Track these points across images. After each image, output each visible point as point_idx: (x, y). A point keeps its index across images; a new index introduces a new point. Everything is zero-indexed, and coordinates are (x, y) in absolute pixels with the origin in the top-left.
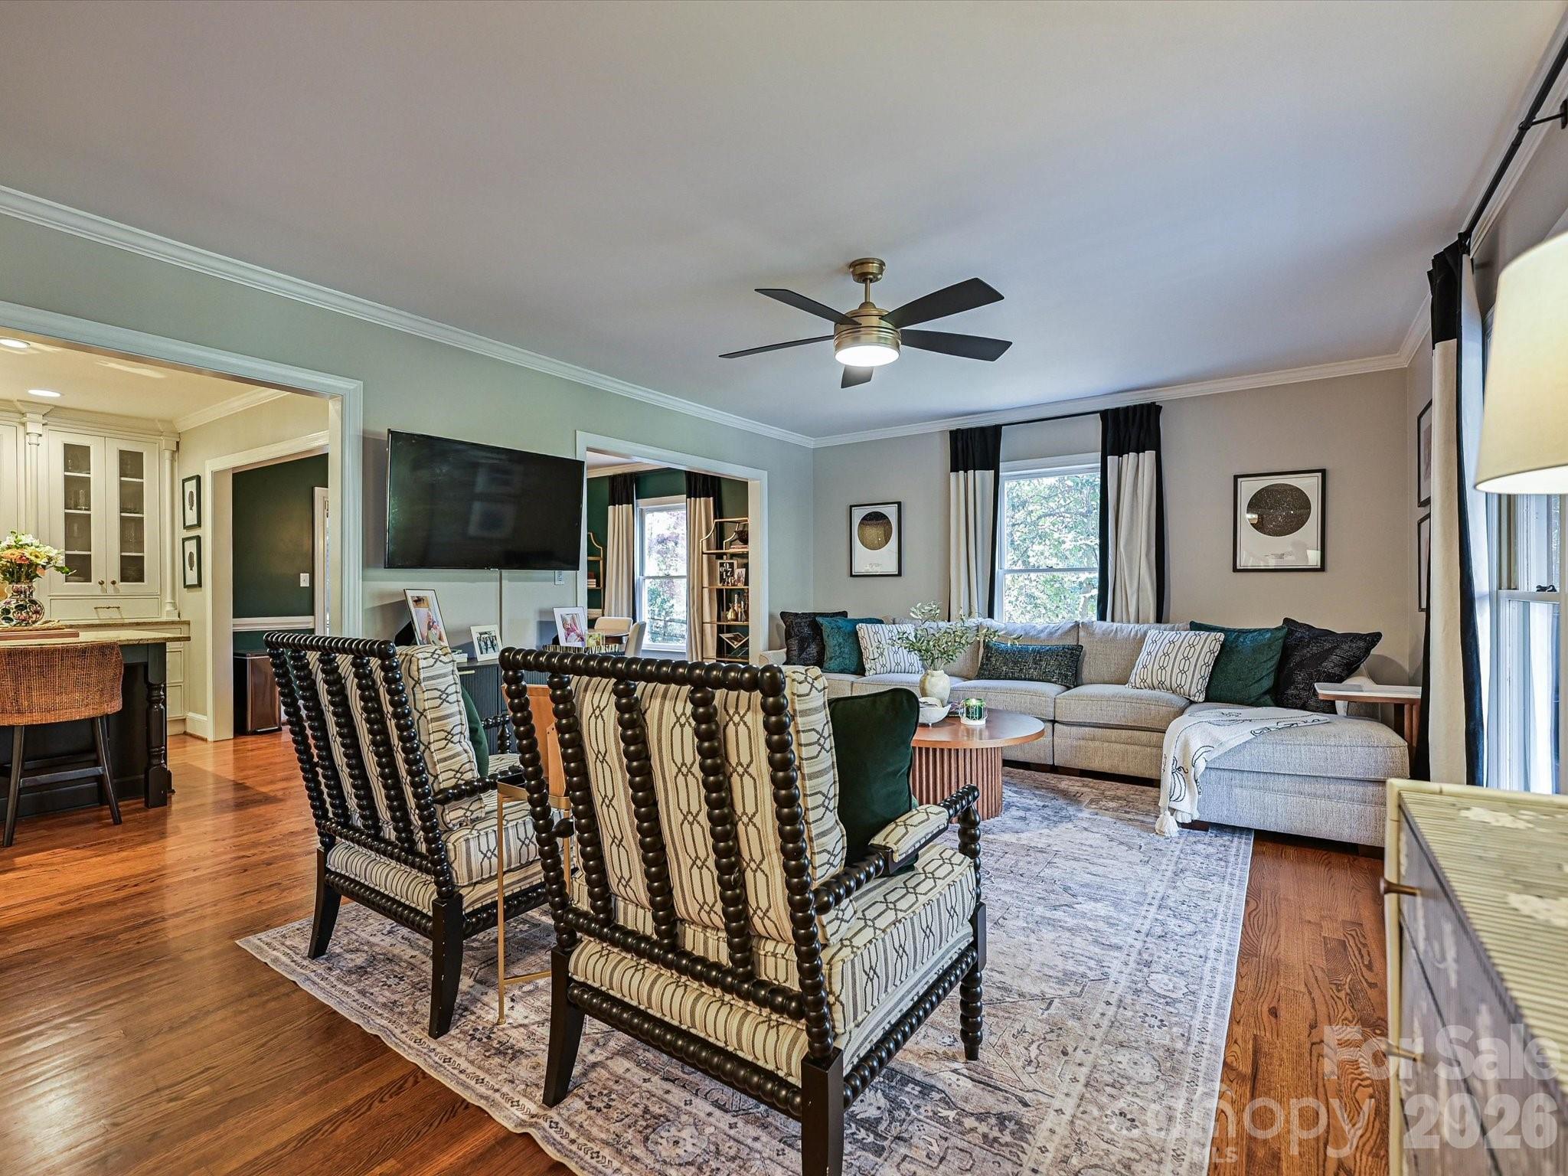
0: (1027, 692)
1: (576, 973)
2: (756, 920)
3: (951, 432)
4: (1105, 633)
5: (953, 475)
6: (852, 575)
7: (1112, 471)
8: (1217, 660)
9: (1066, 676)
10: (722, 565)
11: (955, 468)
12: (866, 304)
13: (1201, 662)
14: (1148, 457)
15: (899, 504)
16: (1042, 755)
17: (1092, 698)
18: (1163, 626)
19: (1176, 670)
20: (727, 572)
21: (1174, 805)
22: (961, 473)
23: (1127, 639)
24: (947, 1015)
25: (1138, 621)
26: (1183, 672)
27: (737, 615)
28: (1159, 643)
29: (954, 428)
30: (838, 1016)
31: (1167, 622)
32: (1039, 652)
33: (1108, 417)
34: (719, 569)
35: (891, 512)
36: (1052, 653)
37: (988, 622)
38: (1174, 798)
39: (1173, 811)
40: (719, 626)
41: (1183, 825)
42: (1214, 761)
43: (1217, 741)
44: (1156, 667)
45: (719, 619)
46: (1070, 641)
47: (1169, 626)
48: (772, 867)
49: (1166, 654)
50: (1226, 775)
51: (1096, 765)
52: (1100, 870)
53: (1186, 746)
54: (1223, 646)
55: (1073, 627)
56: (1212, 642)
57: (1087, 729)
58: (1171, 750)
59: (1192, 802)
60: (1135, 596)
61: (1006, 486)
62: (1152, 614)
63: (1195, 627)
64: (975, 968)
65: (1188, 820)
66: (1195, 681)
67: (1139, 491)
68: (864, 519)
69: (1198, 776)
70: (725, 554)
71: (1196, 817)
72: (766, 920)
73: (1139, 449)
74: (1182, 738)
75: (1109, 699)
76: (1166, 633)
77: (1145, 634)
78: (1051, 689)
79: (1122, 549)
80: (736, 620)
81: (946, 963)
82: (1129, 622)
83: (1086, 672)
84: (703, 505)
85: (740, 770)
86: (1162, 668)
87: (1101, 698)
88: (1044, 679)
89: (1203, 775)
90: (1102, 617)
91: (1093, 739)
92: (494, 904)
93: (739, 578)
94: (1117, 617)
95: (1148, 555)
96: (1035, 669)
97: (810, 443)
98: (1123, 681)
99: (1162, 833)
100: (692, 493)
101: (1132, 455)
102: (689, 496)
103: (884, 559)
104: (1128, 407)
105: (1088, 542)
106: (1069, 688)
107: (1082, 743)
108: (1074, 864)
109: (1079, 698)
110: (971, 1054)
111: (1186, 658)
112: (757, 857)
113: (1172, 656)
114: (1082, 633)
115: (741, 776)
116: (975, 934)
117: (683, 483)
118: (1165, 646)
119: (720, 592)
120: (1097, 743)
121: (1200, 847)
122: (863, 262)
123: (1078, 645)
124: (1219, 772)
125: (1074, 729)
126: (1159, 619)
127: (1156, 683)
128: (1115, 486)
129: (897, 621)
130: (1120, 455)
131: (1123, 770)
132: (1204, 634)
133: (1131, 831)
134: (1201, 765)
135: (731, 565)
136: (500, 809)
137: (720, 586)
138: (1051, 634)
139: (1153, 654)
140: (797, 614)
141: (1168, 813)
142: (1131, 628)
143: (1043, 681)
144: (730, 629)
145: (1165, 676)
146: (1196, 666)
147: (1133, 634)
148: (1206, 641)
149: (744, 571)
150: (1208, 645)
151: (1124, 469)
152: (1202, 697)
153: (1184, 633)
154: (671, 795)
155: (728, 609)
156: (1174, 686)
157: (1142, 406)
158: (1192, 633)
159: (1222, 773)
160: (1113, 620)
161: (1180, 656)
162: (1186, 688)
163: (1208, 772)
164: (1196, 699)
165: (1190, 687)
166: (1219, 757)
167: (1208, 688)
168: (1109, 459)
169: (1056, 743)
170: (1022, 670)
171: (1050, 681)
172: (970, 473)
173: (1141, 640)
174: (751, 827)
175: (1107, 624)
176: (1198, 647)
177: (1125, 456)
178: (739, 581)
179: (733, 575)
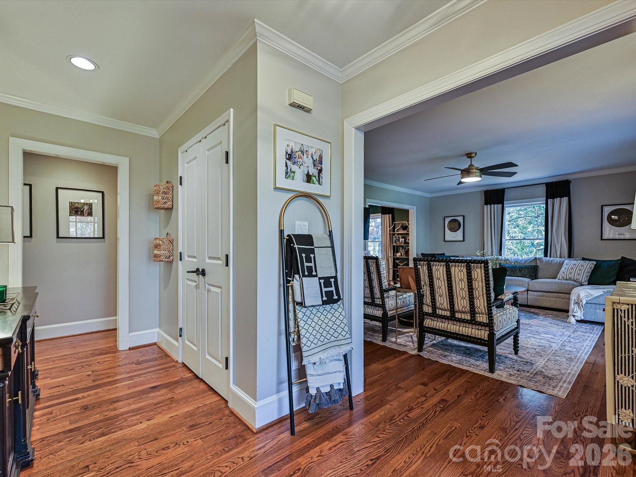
0: (518, 280)
1: (426, 325)
2: (476, 309)
3: (485, 192)
4: (547, 261)
5: (485, 206)
6: (445, 241)
7: (550, 204)
8: (593, 271)
9: (532, 276)
10: (395, 237)
11: (486, 204)
12: (471, 165)
13: (586, 271)
14: (565, 200)
15: (464, 216)
16: (523, 301)
17: (543, 283)
18: (571, 259)
19: (576, 274)
20: (397, 240)
21: (574, 314)
22: (489, 205)
23: (556, 264)
24: (510, 340)
25: (560, 257)
26: (579, 274)
27: (402, 254)
28: (569, 265)
29: (486, 190)
30: (495, 327)
31: (573, 258)
32: (521, 267)
33: (548, 185)
34: (394, 239)
35: (460, 219)
36: (526, 268)
37: (500, 257)
38: (574, 312)
39: (574, 316)
40: (393, 258)
41: (577, 321)
42: (589, 300)
43: (590, 294)
44: (568, 273)
45: (394, 256)
46: (533, 264)
47: (574, 259)
48: (481, 298)
49: (572, 268)
50: (594, 305)
51: (544, 305)
52: (548, 329)
53: (579, 296)
54: (595, 266)
55: (534, 259)
56: (592, 264)
57: (541, 293)
58: (573, 297)
59: (581, 313)
60: (559, 249)
61: (507, 210)
62: (566, 255)
63: (584, 259)
64: (517, 333)
65: (579, 319)
66: (584, 277)
67: (562, 211)
68: (450, 222)
69: (583, 305)
70: (396, 234)
71: (583, 318)
72: (479, 309)
73: (561, 196)
74: (577, 293)
75: (549, 283)
76: (572, 261)
77: (564, 262)
78: (527, 280)
79: (554, 232)
80: (402, 256)
81: (512, 328)
82: (557, 258)
83: (540, 274)
84: (387, 217)
85: (475, 280)
86: (571, 273)
87: (546, 283)
88: (523, 276)
89: (585, 305)
90: (546, 255)
91: (543, 296)
92: (395, 315)
93: (402, 242)
94: (552, 255)
95: (565, 234)
96: (520, 273)
97: (429, 195)
98: (555, 278)
99: (570, 323)
100: (383, 213)
101: (558, 199)
102: (382, 214)
103: (458, 235)
104: (557, 182)
105: (539, 228)
106: (533, 280)
107: (539, 297)
108: (539, 327)
109: (538, 283)
110: (516, 353)
111: (580, 270)
112: (478, 296)
113: (575, 269)
114: (538, 261)
115: (475, 281)
116: (518, 325)
117: (380, 210)
118: (572, 266)
119: (394, 246)
120: (545, 298)
121: (584, 327)
122: (471, 154)
123: (536, 265)
124: (591, 305)
125: (536, 293)
126: (570, 256)
127: (568, 278)
128: (551, 210)
129: (464, 256)
130: (554, 199)
131: (555, 306)
132: (587, 262)
133: (558, 322)
134: (584, 302)
135: (399, 238)
136: (396, 294)
137: (394, 244)
138: (525, 261)
139: (567, 269)
140: (427, 254)
141: (572, 317)
142: (558, 260)
143: (523, 277)
144: (398, 259)
145: (572, 276)
146: (584, 273)
147: (558, 262)
148: (588, 264)
149: (403, 239)
150: (589, 266)
151: (555, 204)
152: (586, 283)
153: (579, 261)
154: (457, 285)
155: (398, 252)
156: (575, 279)
157: (562, 181)
158: (583, 261)
159: (592, 305)
160: (550, 257)
161: (578, 269)
162: (580, 280)
163: (587, 304)
164: (584, 284)
165: (582, 280)
166: (591, 299)
167: (589, 281)
168: (549, 200)
169: (528, 297)
170: (514, 273)
171: (526, 277)
172: (492, 205)
173: (561, 264)
174: (477, 291)
175: (548, 258)
176: (585, 267)
177: (556, 199)
178: (402, 243)
179: (399, 240)
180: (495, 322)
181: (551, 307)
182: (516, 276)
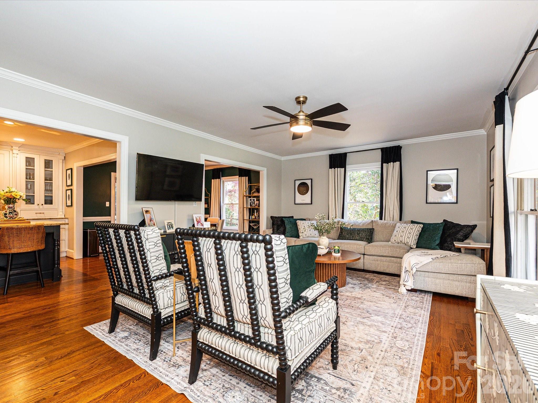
0: (355, 244)
1: (200, 339)
2: (262, 321)
3: (330, 155)
4: (382, 224)
5: (330, 170)
6: (295, 204)
7: (385, 168)
8: (420, 234)
9: (368, 239)
11: (331, 167)
12: (301, 111)
13: (415, 234)
14: (398, 163)
15: (311, 180)
16: (360, 266)
17: (377, 246)
19: (406, 237)
21: (405, 283)
22: (333, 169)
23: (390, 226)
25: (393, 220)
26: (408, 238)
27: (255, 217)
28: (400, 228)
30: (289, 354)
31: (403, 221)
32: (359, 230)
33: (383, 150)
35: (309, 182)
36: (363, 230)
37: (342, 220)
38: (405, 281)
39: (405, 285)
40: (249, 221)
41: (408, 290)
43: (420, 261)
44: (399, 236)
46: (370, 227)
48: (267, 303)
49: (403, 232)
50: (423, 273)
51: (378, 269)
52: (380, 305)
53: (409, 263)
54: (422, 229)
55: (371, 222)
56: (419, 228)
57: (376, 257)
58: (404, 264)
59: (411, 282)
60: (392, 211)
61: (348, 174)
62: (398, 218)
63: (413, 222)
64: (336, 338)
65: (410, 289)
66: (413, 241)
67: (394, 175)
68: (299, 184)
69: (413, 273)
71: (413, 287)
72: (265, 321)
73: (394, 161)
74: (408, 260)
75: (383, 247)
76: (403, 224)
77: (396, 225)
78: (363, 243)
79: (388, 195)
81: (326, 336)
82: (390, 221)
83: (375, 238)
84: (245, 179)
85: (256, 270)
86: (401, 236)
87: (380, 246)
89: (415, 273)
90: (381, 218)
91: (378, 260)
92: (172, 315)
95: (397, 197)
96: (358, 236)
97: (282, 158)
98: (388, 241)
99: (401, 293)
100: (240, 175)
101: (392, 163)
103: (306, 198)
104: (390, 147)
105: (376, 193)
106: (370, 243)
107: (374, 262)
108: (371, 303)
109: (373, 246)
110: (335, 368)
111: (410, 233)
112: (262, 299)
113: (405, 232)
114: (374, 224)
116: (337, 328)
117: (237, 172)
118: (403, 229)
120: (379, 262)
121: (414, 298)
122: (299, 97)
123: (372, 228)
125: (371, 257)
126: (401, 220)
127: (399, 241)
128: (386, 174)
129: (310, 220)
131: (388, 271)
132: (416, 225)
133: (390, 292)
134: (414, 270)
138: (363, 224)
139: (398, 231)
140: (276, 217)
141: (403, 286)
143: (360, 240)
144: (253, 222)
145: (402, 239)
146: (413, 236)
147: (391, 224)
148: (416, 227)
149: (258, 202)
150: (417, 229)
151: (389, 168)
152: (415, 247)
153: (409, 225)
154: (233, 278)
155: (253, 215)
156: (406, 242)
157: (395, 147)
158: (412, 224)
159: (421, 272)
160: (385, 220)
161: (407, 232)
162: (410, 243)
163: (417, 272)
164: (413, 247)
165: (411, 243)
166: (420, 267)
167: (417, 243)
168: (384, 164)
169: (365, 262)
170: (353, 237)
171: (363, 241)
172: (336, 169)
173: (394, 227)
174: (260, 290)
175: (383, 221)
176: (414, 229)
177: (389, 163)
178: (256, 205)
179: (254, 203)
180: (289, 344)
181: (385, 272)
182: (354, 240)
